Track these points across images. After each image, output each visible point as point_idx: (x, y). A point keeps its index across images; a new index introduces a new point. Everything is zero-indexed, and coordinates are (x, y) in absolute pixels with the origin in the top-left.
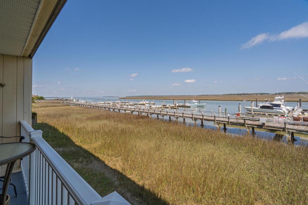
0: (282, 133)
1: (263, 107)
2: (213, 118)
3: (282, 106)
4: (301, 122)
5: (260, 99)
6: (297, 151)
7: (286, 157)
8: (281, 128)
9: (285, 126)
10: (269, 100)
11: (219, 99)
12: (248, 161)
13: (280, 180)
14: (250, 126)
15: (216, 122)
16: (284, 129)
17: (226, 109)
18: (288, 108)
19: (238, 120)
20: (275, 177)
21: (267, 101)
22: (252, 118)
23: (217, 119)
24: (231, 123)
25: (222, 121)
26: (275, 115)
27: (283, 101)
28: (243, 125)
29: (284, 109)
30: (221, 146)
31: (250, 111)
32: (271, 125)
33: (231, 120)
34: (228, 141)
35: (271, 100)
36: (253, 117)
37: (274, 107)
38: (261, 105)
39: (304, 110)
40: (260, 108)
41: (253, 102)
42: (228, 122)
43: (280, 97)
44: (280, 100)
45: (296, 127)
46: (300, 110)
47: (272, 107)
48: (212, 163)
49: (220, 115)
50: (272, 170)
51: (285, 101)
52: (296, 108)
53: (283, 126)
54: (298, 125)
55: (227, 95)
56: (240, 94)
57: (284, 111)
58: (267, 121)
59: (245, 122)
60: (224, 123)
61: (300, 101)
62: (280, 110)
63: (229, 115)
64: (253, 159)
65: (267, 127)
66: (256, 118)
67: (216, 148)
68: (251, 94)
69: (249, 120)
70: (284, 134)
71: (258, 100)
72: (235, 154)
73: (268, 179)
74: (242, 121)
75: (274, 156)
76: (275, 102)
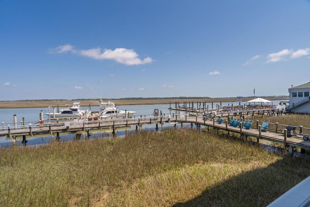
0: (80, 132)
1: (64, 112)
2: (7, 132)
3: (78, 110)
4: (93, 121)
5: (61, 105)
6: (93, 143)
7: (86, 150)
8: (81, 128)
9: (84, 126)
10: (69, 105)
11: (10, 107)
12: (56, 167)
13: (85, 170)
14: (56, 132)
15: (11, 136)
16: (83, 129)
17: (23, 118)
18: (83, 111)
19: (41, 129)
20: (81, 169)
21: (67, 106)
22: (56, 124)
23: (12, 132)
24: (33, 133)
25: (21, 133)
26: (74, 118)
27: (79, 106)
28: (48, 132)
29: (80, 112)
30: (22, 163)
31: (52, 117)
32: (73, 127)
33: (33, 130)
34: (31, 155)
35: (71, 105)
36: (57, 122)
37: (73, 112)
38: (63, 110)
39: (92, 112)
40: (62, 113)
41: (55, 108)
42: (29, 133)
43: (77, 103)
44: (77, 105)
45: (90, 126)
46: (90, 112)
47: (72, 111)
48: (12, 191)
49: (16, 126)
50: (78, 165)
51: (80, 106)
52: (87, 111)
53: (82, 126)
54: (91, 124)
55: (22, 101)
56: (39, 101)
57: (80, 114)
58: (71, 125)
59: (50, 129)
60: (24, 134)
61: (90, 106)
62: (77, 114)
63: (30, 124)
64: (62, 163)
65: (70, 129)
66: (60, 123)
67: (16, 168)
68: (50, 100)
69: (54, 126)
70: (82, 133)
71: (59, 106)
72: (42, 166)
73: (76, 174)
74: (48, 129)
75: (78, 152)
76: (74, 107)
